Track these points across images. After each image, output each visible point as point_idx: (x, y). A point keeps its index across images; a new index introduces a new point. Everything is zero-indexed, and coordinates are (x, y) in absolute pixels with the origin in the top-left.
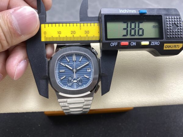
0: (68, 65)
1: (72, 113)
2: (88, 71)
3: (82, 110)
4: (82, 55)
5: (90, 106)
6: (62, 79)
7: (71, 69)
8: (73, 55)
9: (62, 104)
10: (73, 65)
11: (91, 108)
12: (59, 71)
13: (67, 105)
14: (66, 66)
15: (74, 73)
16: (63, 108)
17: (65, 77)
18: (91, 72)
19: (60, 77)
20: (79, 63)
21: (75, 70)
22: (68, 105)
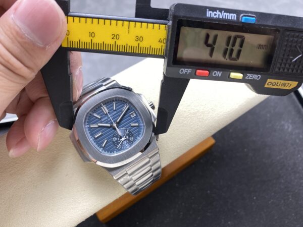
0: (101, 122)
1: (140, 188)
2: (132, 117)
3: (152, 175)
4: (113, 101)
5: (159, 163)
6: (105, 146)
7: (109, 125)
8: (101, 106)
9: (122, 180)
10: (109, 120)
11: (163, 166)
12: (94, 137)
13: (129, 178)
14: (99, 126)
15: (115, 129)
16: (125, 186)
17: (106, 141)
18: (137, 116)
19: (100, 145)
20: (115, 112)
21: (115, 125)
22: (131, 177)
